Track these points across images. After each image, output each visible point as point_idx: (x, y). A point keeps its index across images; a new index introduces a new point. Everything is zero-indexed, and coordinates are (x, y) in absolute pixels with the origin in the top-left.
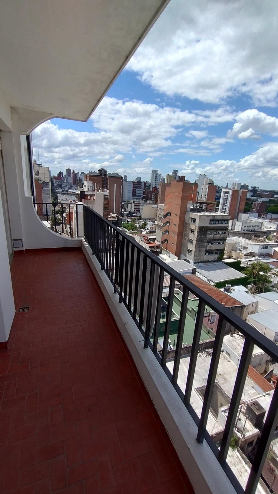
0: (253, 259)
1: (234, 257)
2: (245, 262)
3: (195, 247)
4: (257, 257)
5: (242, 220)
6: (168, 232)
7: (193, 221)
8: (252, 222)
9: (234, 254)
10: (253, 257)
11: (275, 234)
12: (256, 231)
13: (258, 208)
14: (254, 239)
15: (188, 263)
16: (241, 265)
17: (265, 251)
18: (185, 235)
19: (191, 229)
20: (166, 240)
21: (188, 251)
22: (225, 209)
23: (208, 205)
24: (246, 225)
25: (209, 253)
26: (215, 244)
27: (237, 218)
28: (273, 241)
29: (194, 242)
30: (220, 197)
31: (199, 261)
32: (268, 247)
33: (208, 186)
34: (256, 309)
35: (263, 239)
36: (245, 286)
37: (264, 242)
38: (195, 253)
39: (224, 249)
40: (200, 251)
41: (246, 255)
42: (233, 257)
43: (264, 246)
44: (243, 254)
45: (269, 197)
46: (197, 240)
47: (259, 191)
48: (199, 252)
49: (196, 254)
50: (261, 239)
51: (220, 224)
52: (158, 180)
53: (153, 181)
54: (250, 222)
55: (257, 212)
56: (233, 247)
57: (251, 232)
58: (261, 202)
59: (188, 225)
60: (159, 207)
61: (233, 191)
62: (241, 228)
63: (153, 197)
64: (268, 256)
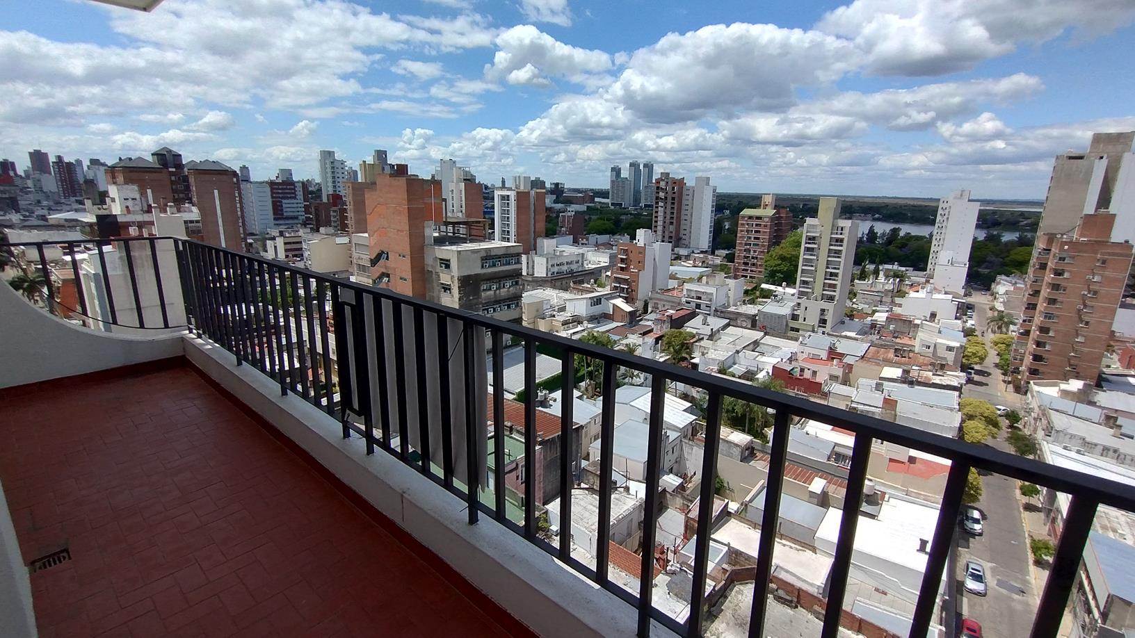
0: (579, 328)
4: (586, 324)
5: (545, 253)
7: (443, 266)
8: (565, 254)
9: (542, 326)
10: (579, 324)
11: (609, 273)
12: (575, 272)
13: (571, 226)
14: (573, 288)
17: (597, 310)
19: (442, 284)
22: (508, 232)
23: (472, 227)
24: (555, 262)
26: (501, 310)
27: (535, 249)
28: (608, 288)
30: (493, 207)
32: (602, 299)
33: (462, 186)
35: (589, 286)
37: (593, 292)
41: (565, 323)
43: (595, 300)
44: (560, 321)
45: (586, 203)
47: (565, 190)
50: (587, 287)
51: (504, 265)
52: (341, 175)
53: (327, 178)
54: (561, 256)
55: (569, 234)
56: (537, 311)
57: (567, 276)
58: (574, 213)
59: (434, 276)
60: (354, 242)
61: (518, 193)
62: (545, 270)
63: (332, 219)
64: (606, 317)
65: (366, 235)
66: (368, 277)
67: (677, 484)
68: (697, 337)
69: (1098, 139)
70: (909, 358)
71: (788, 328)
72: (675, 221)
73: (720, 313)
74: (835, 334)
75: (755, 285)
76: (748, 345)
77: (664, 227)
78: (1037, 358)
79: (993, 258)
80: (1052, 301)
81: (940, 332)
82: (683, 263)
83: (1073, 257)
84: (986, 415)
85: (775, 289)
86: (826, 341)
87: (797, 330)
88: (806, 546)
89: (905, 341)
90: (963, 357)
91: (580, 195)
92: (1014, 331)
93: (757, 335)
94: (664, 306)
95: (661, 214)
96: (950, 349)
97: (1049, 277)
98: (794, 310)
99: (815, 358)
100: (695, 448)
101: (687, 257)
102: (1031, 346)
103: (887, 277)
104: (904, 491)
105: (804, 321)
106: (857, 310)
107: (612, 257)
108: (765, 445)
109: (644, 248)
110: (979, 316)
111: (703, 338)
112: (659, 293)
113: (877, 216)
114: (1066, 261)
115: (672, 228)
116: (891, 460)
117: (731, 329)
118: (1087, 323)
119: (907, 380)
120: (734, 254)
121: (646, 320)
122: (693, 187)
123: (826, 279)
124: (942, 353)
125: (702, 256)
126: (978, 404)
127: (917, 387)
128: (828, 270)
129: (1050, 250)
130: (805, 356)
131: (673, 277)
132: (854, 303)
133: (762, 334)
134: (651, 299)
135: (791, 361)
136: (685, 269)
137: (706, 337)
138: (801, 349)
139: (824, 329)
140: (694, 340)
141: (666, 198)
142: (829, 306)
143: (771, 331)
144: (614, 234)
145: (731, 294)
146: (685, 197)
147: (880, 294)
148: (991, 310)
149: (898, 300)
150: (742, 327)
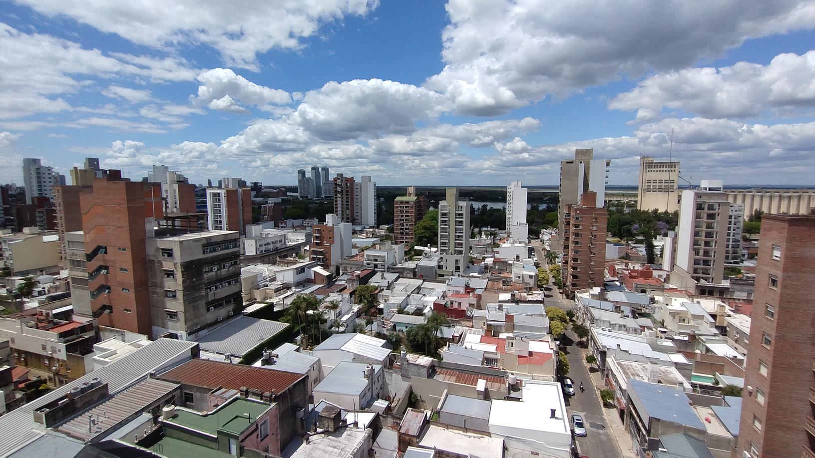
0: (289, 293)
1: (258, 300)
2: (279, 302)
3: (184, 302)
4: (294, 289)
5: (254, 236)
6: (109, 288)
7: (166, 255)
8: (270, 236)
9: (258, 295)
10: (288, 290)
11: (307, 248)
12: (280, 249)
13: (272, 214)
14: (280, 262)
15: (175, 340)
16: (275, 310)
17: (302, 277)
18: (155, 285)
19: (165, 270)
20: (104, 307)
21: (168, 314)
22: (221, 222)
23: (191, 220)
24: (263, 242)
25: (215, 307)
26: (222, 287)
27: (245, 234)
28: (308, 259)
29: (180, 295)
30: (205, 202)
31: (199, 327)
32: (305, 268)
33: (176, 186)
34: (320, 372)
35: (292, 259)
36: (292, 341)
37: (296, 263)
38: (185, 316)
39: (241, 292)
40: (195, 308)
41: (277, 290)
42: (256, 299)
43: (300, 269)
44: (273, 290)
45: (280, 196)
46: (185, 289)
47: (263, 188)
48: (194, 310)
49: (188, 316)
50: (291, 260)
51: (223, 249)
52: (47, 180)
53: (31, 182)
54: (267, 237)
55: (270, 221)
56: (252, 283)
57: (273, 253)
58: (273, 204)
59: (156, 264)
60: (66, 239)
61: (227, 191)
62: (255, 249)
63: (38, 219)
64: (309, 282)
65: (81, 233)
66: (84, 271)
67: (385, 406)
68: (379, 289)
69: (578, 152)
70: (511, 286)
71: (436, 275)
72: (350, 207)
73: (392, 269)
74: (466, 275)
75: (410, 247)
76: (414, 290)
77: (343, 211)
78: (574, 277)
79: (538, 220)
80: (576, 243)
81: (524, 267)
82: (359, 236)
83: (582, 217)
84: (560, 316)
85: (423, 249)
86: (463, 281)
87: (443, 276)
88: (483, 433)
89: (505, 275)
90: (538, 281)
91: (276, 191)
92: (559, 262)
93: (418, 282)
94: (351, 268)
95: (339, 202)
96: (531, 277)
97: (572, 229)
98: (439, 262)
99: (457, 293)
100: (394, 374)
101: (361, 232)
102: (570, 270)
103: (487, 235)
104: (530, 376)
105: (446, 268)
106: (474, 258)
107: (308, 236)
108: (440, 362)
109: (333, 228)
110: (538, 255)
111: (383, 289)
112: (347, 260)
113: (471, 198)
114: (579, 220)
115: (348, 212)
116: (519, 357)
117: (401, 280)
118: (594, 254)
119: (515, 300)
120: (393, 228)
121: (339, 280)
122: (360, 183)
123: (456, 240)
124: (527, 280)
125: (371, 230)
126: (554, 310)
127: (520, 304)
128: (456, 234)
129: (570, 214)
130: (451, 293)
131: (354, 247)
132: (471, 254)
133: (422, 281)
134: (341, 264)
135: (444, 298)
136: (361, 240)
137: (385, 288)
138: (449, 288)
139: (459, 273)
140: (378, 291)
141: (342, 191)
142: (460, 257)
143: (427, 278)
144: (305, 218)
145: (397, 255)
146: (355, 190)
147: (485, 247)
148: (543, 250)
149: (495, 249)
150: (408, 278)
